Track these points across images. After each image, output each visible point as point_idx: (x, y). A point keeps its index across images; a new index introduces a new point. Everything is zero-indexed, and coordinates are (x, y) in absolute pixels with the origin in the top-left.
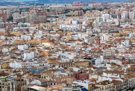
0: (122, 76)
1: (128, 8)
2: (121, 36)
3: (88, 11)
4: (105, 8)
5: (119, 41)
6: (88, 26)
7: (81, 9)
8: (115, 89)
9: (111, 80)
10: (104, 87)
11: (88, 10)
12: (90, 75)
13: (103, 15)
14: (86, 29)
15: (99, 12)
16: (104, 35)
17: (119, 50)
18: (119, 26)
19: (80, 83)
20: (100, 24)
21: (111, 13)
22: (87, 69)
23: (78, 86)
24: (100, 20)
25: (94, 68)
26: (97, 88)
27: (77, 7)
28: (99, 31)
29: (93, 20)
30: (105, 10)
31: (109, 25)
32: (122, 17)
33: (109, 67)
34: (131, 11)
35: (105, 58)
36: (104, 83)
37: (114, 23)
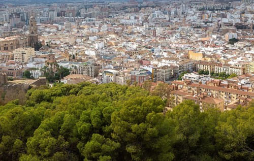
0: (178, 62)
1: (176, 5)
2: (172, 29)
3: (143, 8)
4: (156, 5)
5: (171, 33)
6: (144, 21)
7: (136, 6)
8: (172, 72)
9: (169, 65)
10: (164, 71)
12: (151, 62)
13: (156, 12)
14: (143, 23)
15: (152, 9)
16: (158, 29)
17: (172, 41)
18: (169, 21)
19: (146, 68)
20: (153, 19)
21: (162, 10)
22: (148, 56)
23: (144, 70)
24: (154, 16)
25: (154, 55)
26: (159, 71)
27: (133, 5)
28: (154, 25)
29: (148, 16)
30: (157, 7)
31: (161, 20)
32: (172, 13)
33: (165, 55)
34: (179, 8)
35: (162, 47)
36: (164, 68)
37: (165, 18)
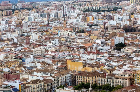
0: (53, 75)
1: (56, 7)
2: (51, 34)
3: (17, 11)
4: (34, 8)
5: (49, 39)
6: (17, 26)
7: (10, 9)
8: (46, 88)
9: (42, 79)
10: (35, 86)
11: (17, 9)
12: (21, 75)
13: (32, 14)
14: (15, 29)
15: (27, 11)
16: (33, 34)
17: (49, 49)
18: (48, 25)
19: (11, 83)
20: (29, 23)
21: (40, 13)
22: (18, 68)
23: (9, 87)
24: (29, 19)
25: (25, 67)
26: (28, 87)
27: (5, 7)
28: (28, 30)
29: (22, 19)
30: (34, 9)
31: (38, 24)
32: (51, 16)
33: (39, 66)
34: (59, 10)
35: (35, 57)
36: (35, 82)
37: (43, 22)
